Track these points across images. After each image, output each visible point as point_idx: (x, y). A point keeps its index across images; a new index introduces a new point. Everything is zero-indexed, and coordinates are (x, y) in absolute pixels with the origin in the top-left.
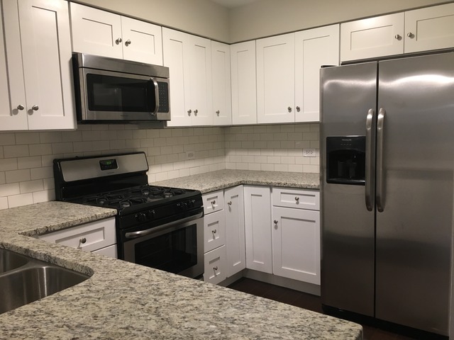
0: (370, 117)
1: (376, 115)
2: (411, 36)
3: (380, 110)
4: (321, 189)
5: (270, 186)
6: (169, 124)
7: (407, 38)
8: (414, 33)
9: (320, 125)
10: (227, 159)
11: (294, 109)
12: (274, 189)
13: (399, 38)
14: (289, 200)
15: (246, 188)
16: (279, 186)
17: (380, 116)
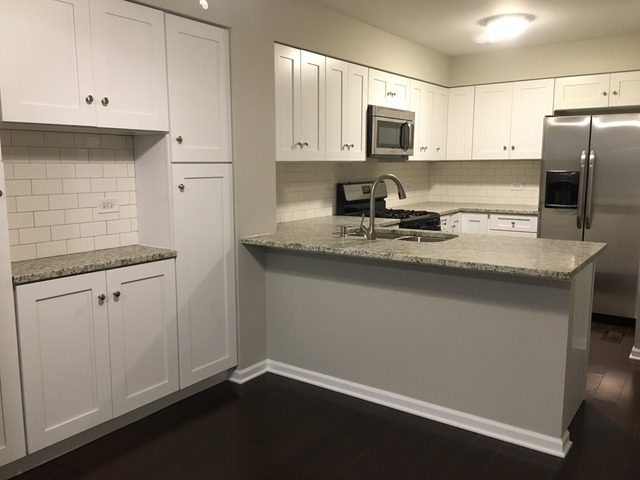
0: (583, 157)
1: (588, 155)
2: (615, 93)
3: (592, 152)
4: (539, 214)
5: (488, 213)
6: (411, 158)
7: (612, 95)
8: (617, 91)
9: (541, 162)
10: (431, 192)
11: (509, 148)
12: (491, 216)
13: (605, 94)
14: (507, 225)
15: (464, 215)
16: (497, 213)
17: (592, 157)
